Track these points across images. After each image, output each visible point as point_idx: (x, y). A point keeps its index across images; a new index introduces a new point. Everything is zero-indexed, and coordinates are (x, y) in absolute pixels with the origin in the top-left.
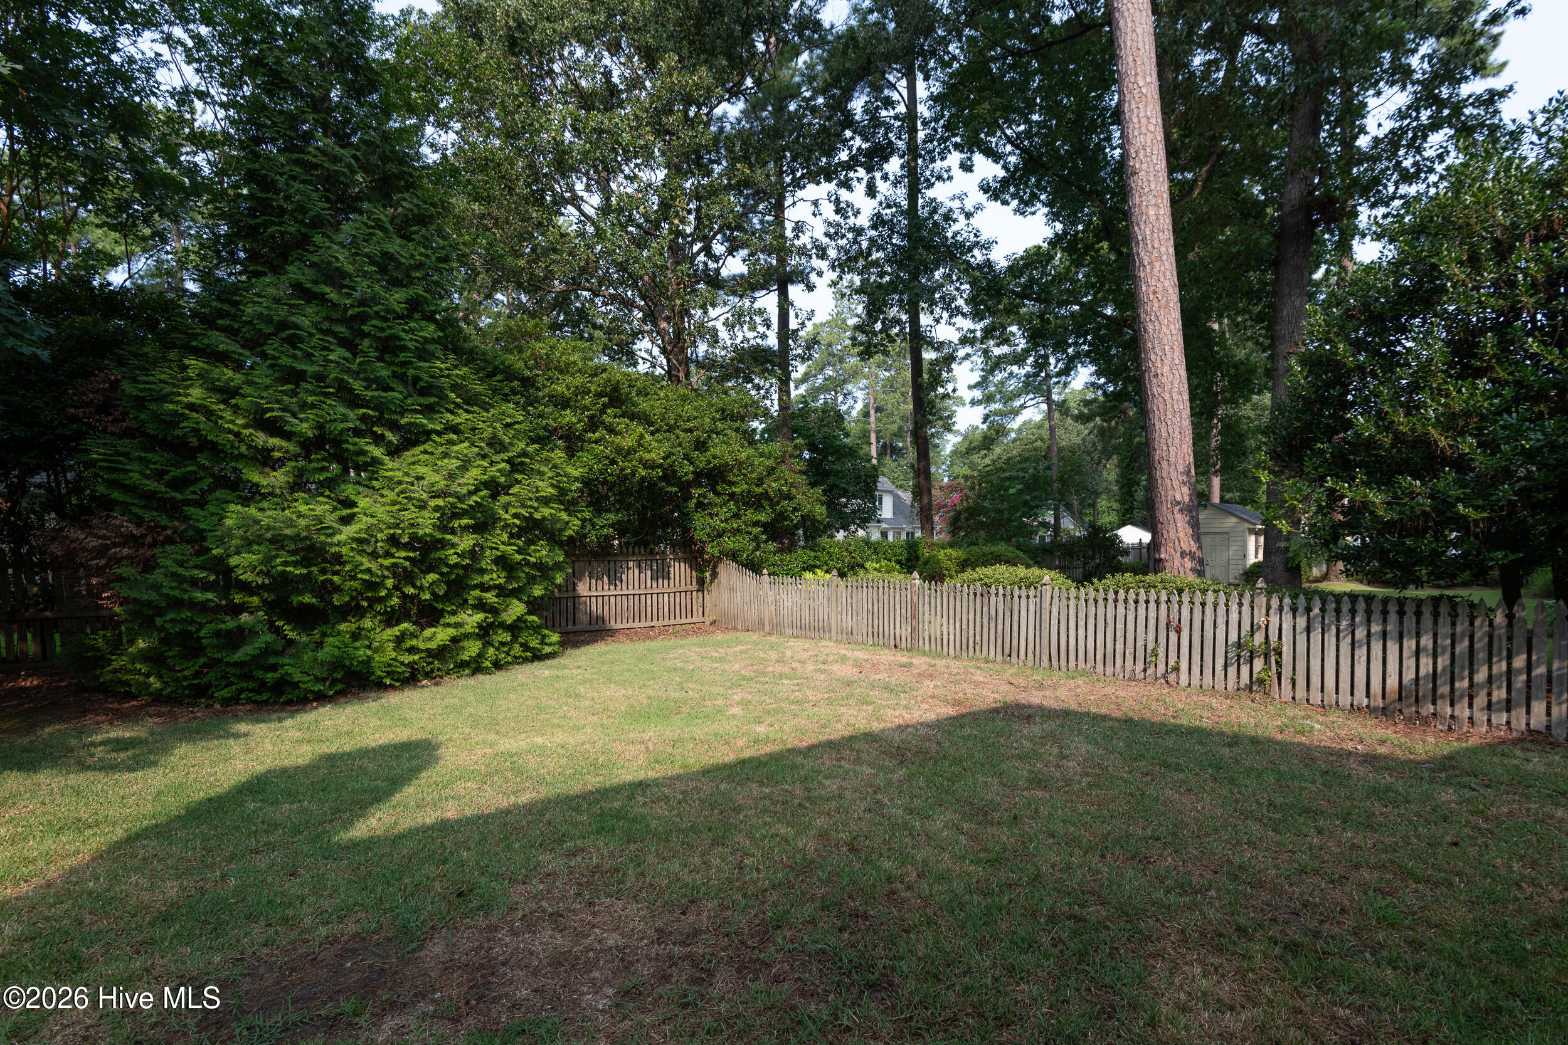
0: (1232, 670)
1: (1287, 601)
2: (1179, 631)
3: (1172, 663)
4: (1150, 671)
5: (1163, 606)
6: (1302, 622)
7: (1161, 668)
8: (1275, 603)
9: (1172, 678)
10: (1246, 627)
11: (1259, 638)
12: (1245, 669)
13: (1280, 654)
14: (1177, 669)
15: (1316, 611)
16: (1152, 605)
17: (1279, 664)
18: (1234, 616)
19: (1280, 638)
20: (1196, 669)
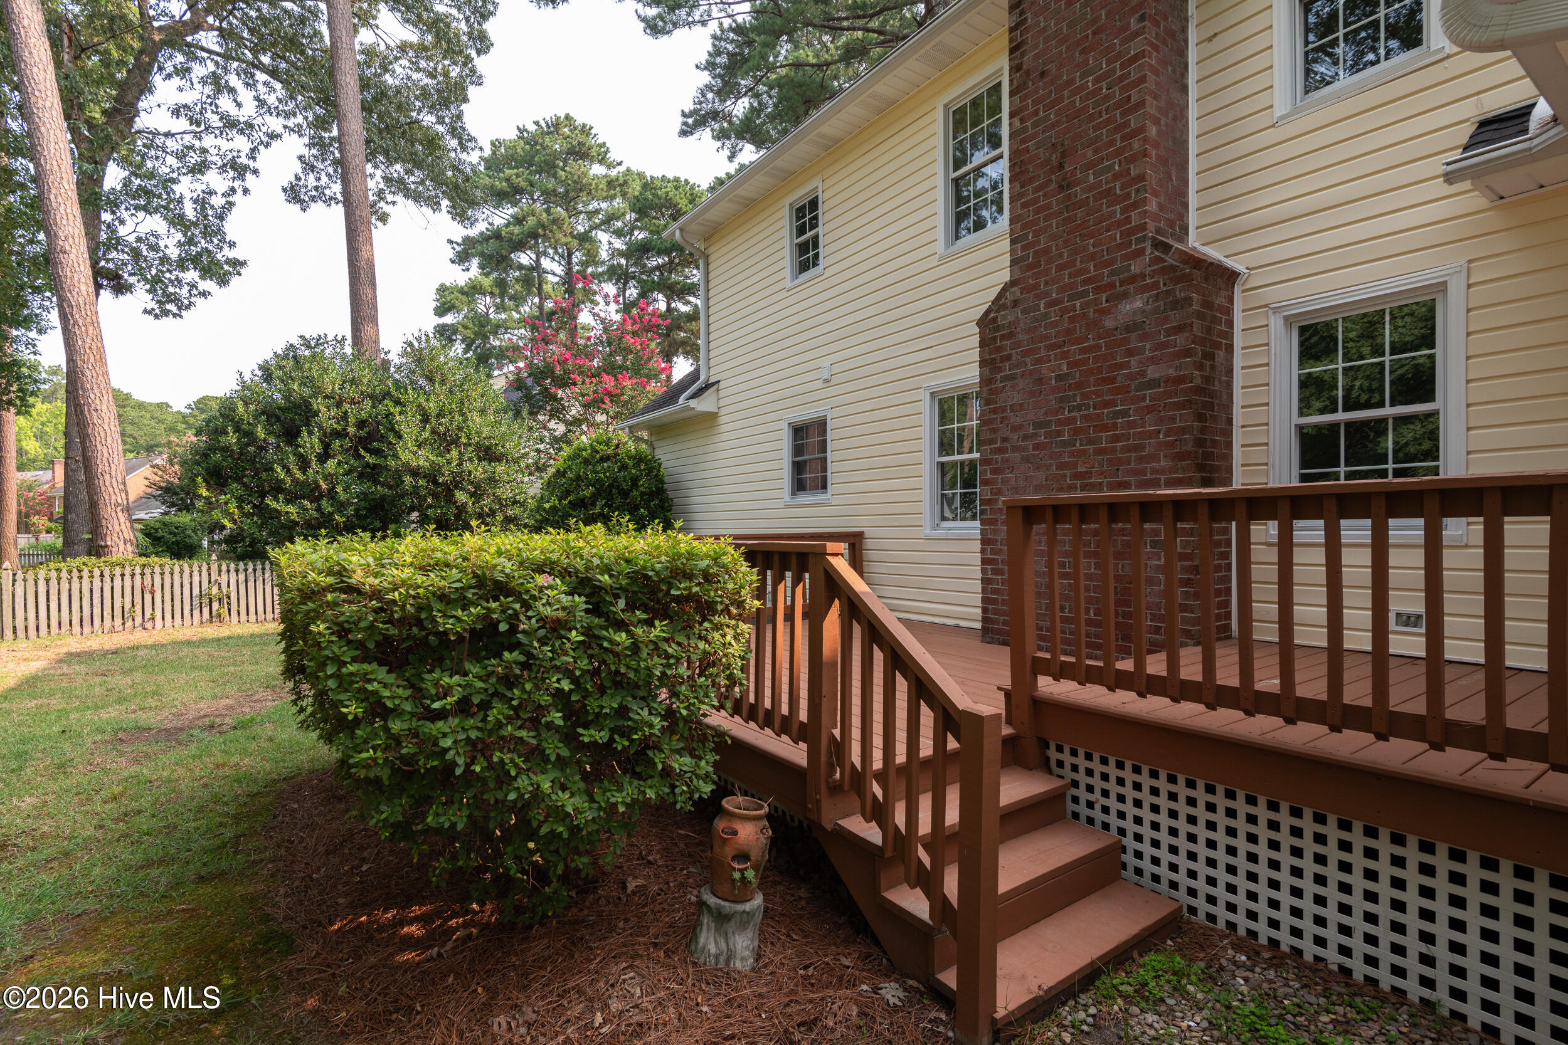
0: (196, 613)
1: (232, 566)
2: (153, 593)
3: (148, 616)
4: (129, 624)
5: (138, 578)
6: (242, 577)
7: (139, 620)
8: (224, 568)
9: (149, 625)
10: (205, 585)
11: (215, 590)
12: (206, 610)
13: (229, 598)
14: (153, 619)
15: (250, 570)
16: (127, 578)
17: (229, 604)
18: (196, 578)
19: (229, 586)
20: (168, 616)
